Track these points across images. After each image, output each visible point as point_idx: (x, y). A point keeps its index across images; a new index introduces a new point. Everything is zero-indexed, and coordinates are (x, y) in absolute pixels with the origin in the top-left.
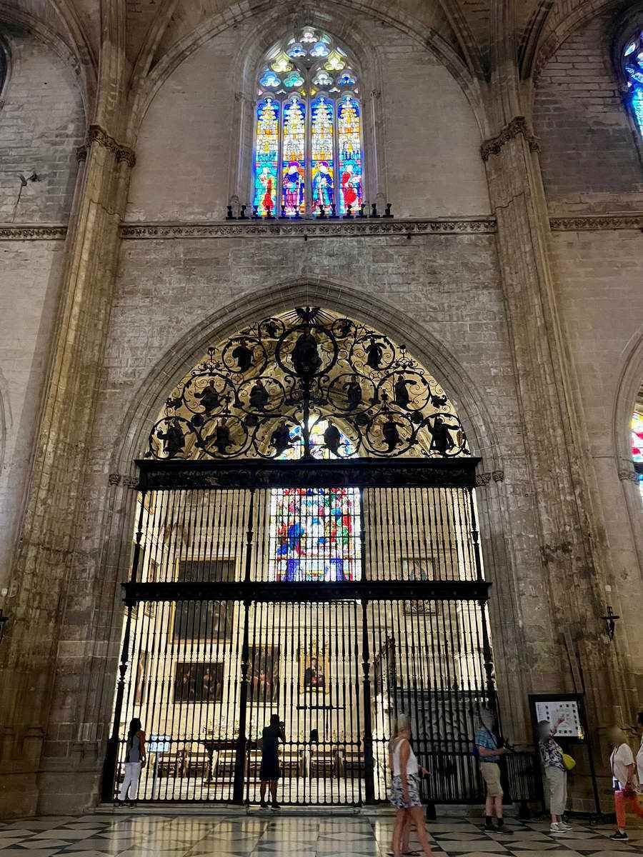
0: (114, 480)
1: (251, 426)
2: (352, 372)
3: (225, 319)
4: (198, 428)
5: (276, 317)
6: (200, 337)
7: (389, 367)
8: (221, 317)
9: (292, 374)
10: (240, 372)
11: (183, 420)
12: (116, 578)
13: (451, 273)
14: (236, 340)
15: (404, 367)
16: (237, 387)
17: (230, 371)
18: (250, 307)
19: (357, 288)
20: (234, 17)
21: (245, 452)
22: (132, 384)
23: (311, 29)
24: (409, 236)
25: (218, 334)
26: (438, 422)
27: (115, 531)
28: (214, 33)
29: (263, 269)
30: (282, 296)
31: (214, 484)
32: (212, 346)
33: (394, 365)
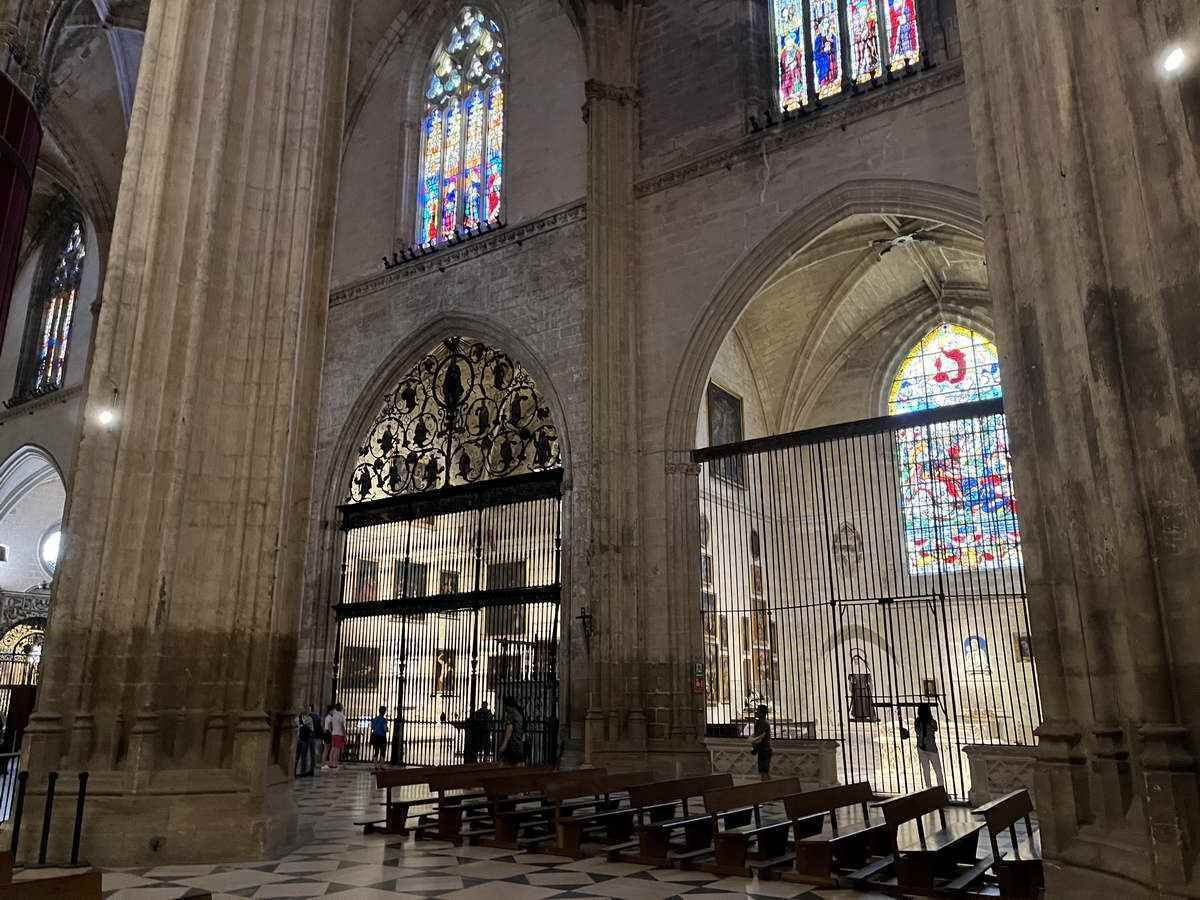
0: (324, 525)
1: (412, 462)
2: (482, 396)
3: (390, 368)
4: (379, 471)
5: (431, 353)
6: (374, 389)
7: (509, 386)
8: (387, 366)
9: (443, 406)
10: (409, 412)
11: (370, 465)
12: (328, 603)
13: (551, 276)
14: (403, 383)
15: (521, 383)
16: (405, 427)
17: (401, 413)
18: (406, 352)
19: (478, 312)
20: (398, 34)
21: (406, 488)
22: (332, 443)
23: (467, 8)
24: (520, 243)
25: (388, 382)
26: (543, 435)
27: (326, 566)
28: (384, 58)
29: (413, 311)
30: (428, 334)
31: (387, 519)
32: (387, 393)
33: (514, 382)
